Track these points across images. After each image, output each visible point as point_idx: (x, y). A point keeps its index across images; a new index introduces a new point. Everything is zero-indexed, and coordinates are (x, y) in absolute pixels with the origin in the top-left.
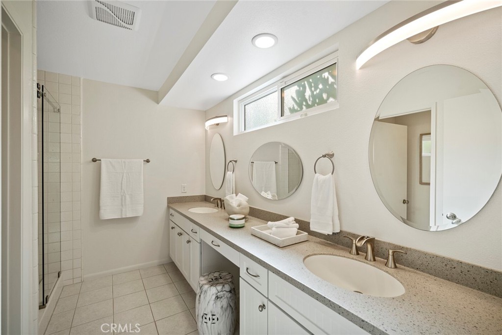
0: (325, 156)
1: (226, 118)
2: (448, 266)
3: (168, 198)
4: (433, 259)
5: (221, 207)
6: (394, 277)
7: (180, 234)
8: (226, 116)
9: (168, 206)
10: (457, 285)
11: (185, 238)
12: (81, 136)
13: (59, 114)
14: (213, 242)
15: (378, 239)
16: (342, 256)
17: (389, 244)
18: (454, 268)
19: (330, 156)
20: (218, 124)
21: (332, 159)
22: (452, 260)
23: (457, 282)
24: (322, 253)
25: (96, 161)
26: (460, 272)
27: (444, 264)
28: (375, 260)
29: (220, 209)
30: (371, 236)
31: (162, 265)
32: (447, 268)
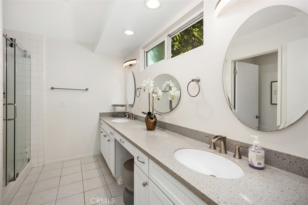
0: (194, 81)
1: (135, 61)
2: (280, 158)
3: (100, 113)
4: (269, 152)
5: (133, 119)
6: (238, 165)
7: (105, 136)
8: (136, 60)
9: (100, 118)
10: (287, 172)
11: (108, 138)
12: (44, 73)
13: (30, 59)
14: (121, 140)
15: (230, 138)
16: (203, 150)
17: (237, 142)
18: (285, 159)
19: (198, 81)
20: (131, 65)
21: (199, 83)
22: (283, 154)
23: (287, 169)
24: (189, 147)
25: (53, 89)
26: (289, 162)
27: (277, 156)
28: (226, 153)
29: (132, 120)
30: (224, 135)
31: (95, 156)
32: (279, 159)
